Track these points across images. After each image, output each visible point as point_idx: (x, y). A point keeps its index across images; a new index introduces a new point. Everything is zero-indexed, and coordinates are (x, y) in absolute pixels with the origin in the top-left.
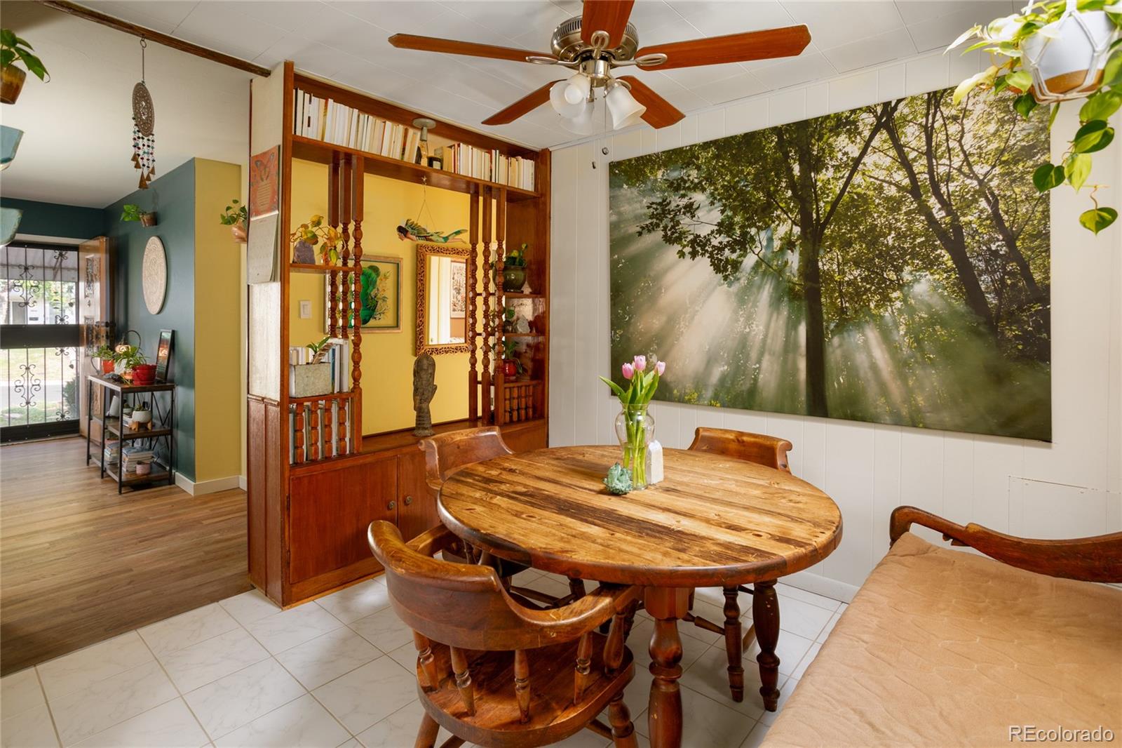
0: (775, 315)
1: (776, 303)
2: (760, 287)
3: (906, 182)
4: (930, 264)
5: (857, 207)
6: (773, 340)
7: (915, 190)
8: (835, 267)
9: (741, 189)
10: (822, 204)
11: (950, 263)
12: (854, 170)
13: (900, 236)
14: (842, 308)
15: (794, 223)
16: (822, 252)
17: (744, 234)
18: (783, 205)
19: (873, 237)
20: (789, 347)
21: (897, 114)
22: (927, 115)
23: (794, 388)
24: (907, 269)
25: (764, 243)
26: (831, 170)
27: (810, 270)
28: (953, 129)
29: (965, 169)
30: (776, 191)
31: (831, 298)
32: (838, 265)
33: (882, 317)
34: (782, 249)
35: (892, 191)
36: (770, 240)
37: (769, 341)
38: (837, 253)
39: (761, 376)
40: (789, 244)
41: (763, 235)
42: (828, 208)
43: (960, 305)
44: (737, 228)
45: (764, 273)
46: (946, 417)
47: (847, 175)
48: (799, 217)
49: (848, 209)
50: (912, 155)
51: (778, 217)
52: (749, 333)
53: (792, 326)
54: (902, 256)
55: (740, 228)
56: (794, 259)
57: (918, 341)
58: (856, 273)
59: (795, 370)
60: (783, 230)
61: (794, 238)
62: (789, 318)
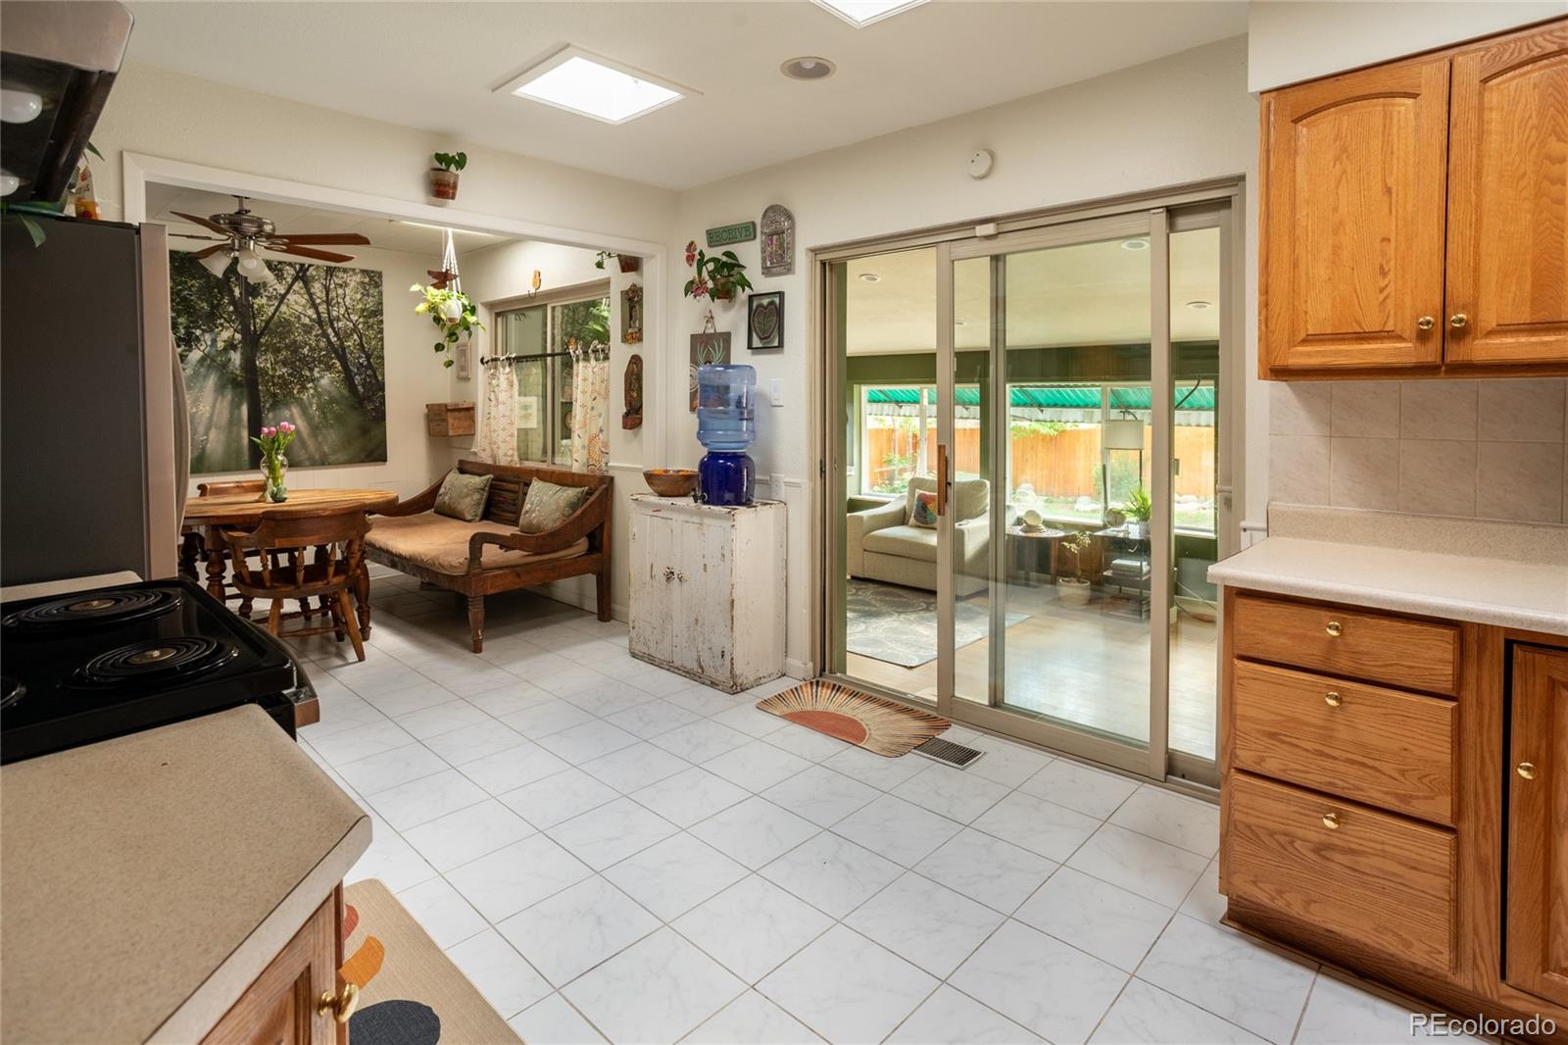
0: (220, 398)
1: (220, 389)
2: (206, 377)
3: (315, 316)
4: (329, 368)
5: (284, 327)
6: (218, 416)
7: (320, 321)
8: (269, 365)
9: (185, 297)
10: (258, 321)
11: (340, 368)
12: (281, 302)
13: (311, 349)
14: (274, 394)
15: (235, 330)
16: (258, 355)
17: (189, 334)
18: (226, 316)
19: (295, 348)
20: (233, 421)
21: (308, 273)
22: (326, 279)
23: (238, 452)
24: (317, 370)
25: (209, 343)
26: (265, 298)
27: (249, 365)
28: (340, 291)
29: (346, 315)
30: (219, 305)
31: (266, 386)
32: (272, 364)
33: (302, 399)
34: (225, 349)
35: (307, 321)
36: (214, 341)
37: (215, 419)
38: (270, 356)
39: (209, 445)
40: (231, 345)
41: (208, 337)
42: (263, 325)
43: (345, 392)
44: (181, 328)
45: (209, 366)
46: (340, 456)
47: (276, 304)
48: (240, 327)
49: (278, 327)
50: (318, 301)
51: (221, 325)
52: (195, 413)
53: (235, 406)
54: (313, 362)
55: (184, 328)
56: (236, 358)
57: (324, 413)
58: (284, 370)
59: (239, 438)
60: (226, 335)
61: (236, 342)
62: (233, 400)
